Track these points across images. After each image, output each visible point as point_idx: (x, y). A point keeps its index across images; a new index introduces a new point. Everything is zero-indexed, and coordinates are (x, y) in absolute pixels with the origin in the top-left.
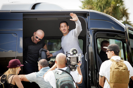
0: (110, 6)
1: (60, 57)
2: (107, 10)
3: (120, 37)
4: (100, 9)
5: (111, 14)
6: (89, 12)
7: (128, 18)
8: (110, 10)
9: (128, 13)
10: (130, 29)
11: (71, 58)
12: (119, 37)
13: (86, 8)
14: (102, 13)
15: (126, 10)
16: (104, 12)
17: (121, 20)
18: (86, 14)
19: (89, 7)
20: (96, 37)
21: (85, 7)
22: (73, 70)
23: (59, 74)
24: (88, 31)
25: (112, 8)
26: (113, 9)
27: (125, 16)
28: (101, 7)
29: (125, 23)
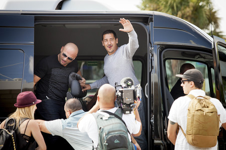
0: (188, 6)
1: (106, 90)
2: (183, 12)
3: (204, 58)
4: (170, 10)
5: (189, 19)
6: (152, 15)
7: (217, 26)
8: (188, 12)
9: (218, 18)
10: (220, 44)
11: (124, 92)
12: (202, 57)
13: (147, 9)
14: (174, 17)
15: (215, 12)
16: (178, 15)
17: (206, 28)
18: (148, 18)
19: (152, 6)
20: (164, 57)
21: (145, 7)
22: (127, 112)
23: (104, 118)
24: (151, 47)
25: (192, 9)
26: (193, 11)
27: (213, 23)
28: (173, 8)
29: (212, 34)
